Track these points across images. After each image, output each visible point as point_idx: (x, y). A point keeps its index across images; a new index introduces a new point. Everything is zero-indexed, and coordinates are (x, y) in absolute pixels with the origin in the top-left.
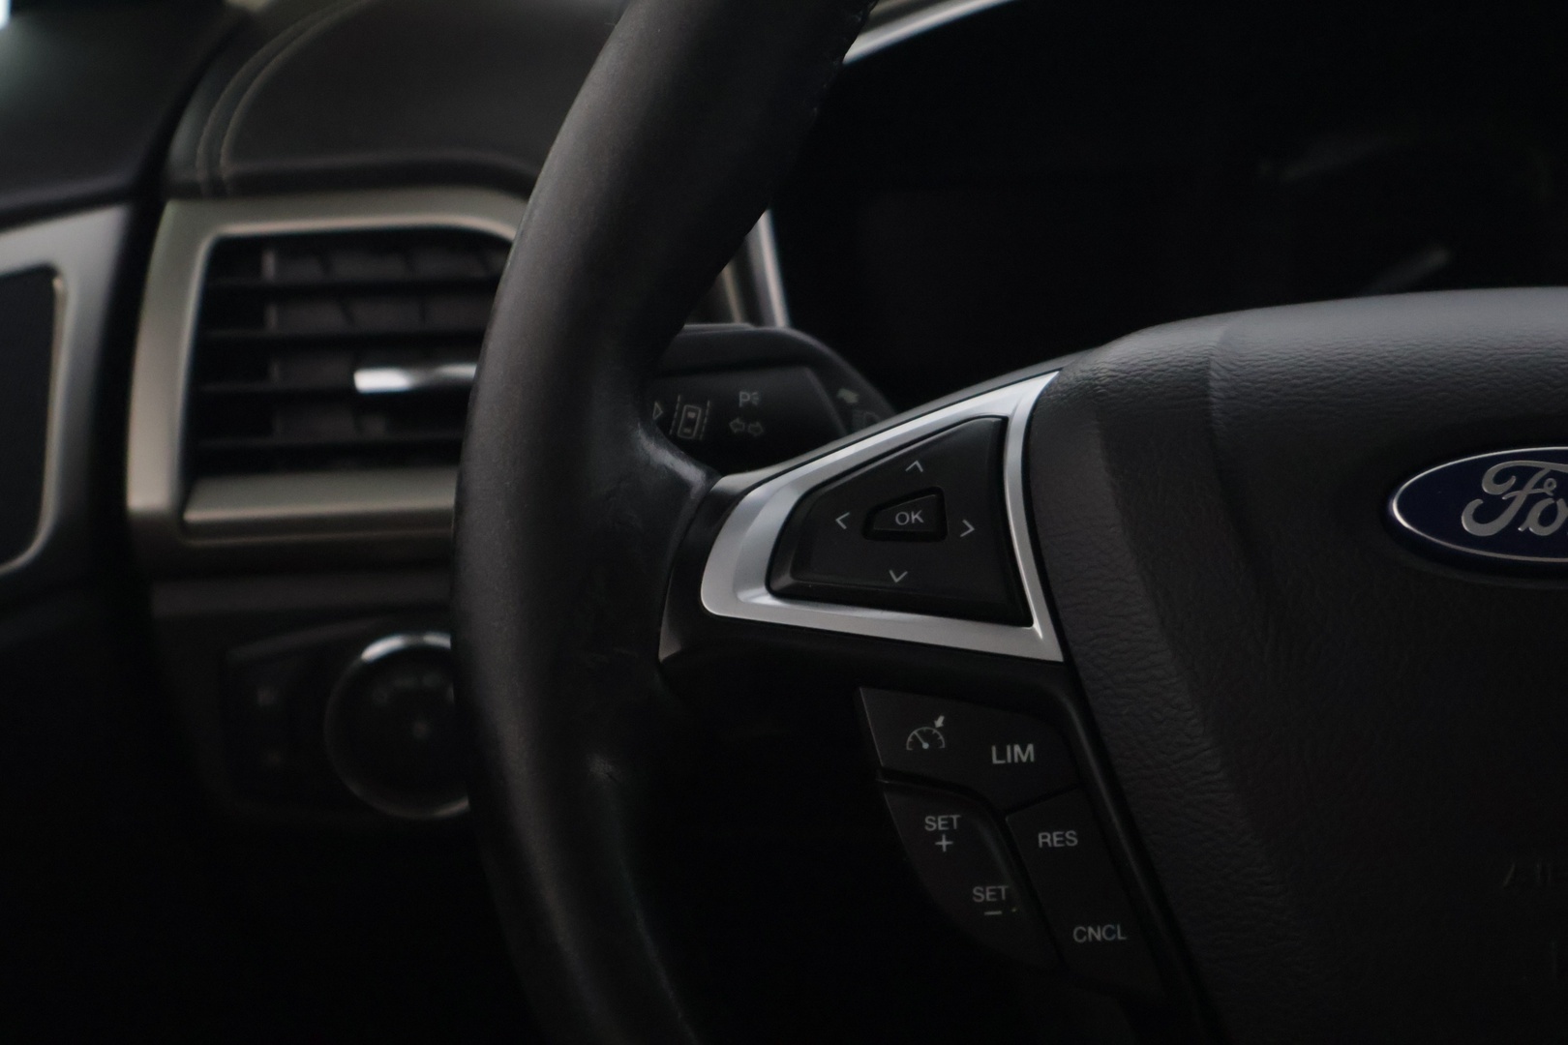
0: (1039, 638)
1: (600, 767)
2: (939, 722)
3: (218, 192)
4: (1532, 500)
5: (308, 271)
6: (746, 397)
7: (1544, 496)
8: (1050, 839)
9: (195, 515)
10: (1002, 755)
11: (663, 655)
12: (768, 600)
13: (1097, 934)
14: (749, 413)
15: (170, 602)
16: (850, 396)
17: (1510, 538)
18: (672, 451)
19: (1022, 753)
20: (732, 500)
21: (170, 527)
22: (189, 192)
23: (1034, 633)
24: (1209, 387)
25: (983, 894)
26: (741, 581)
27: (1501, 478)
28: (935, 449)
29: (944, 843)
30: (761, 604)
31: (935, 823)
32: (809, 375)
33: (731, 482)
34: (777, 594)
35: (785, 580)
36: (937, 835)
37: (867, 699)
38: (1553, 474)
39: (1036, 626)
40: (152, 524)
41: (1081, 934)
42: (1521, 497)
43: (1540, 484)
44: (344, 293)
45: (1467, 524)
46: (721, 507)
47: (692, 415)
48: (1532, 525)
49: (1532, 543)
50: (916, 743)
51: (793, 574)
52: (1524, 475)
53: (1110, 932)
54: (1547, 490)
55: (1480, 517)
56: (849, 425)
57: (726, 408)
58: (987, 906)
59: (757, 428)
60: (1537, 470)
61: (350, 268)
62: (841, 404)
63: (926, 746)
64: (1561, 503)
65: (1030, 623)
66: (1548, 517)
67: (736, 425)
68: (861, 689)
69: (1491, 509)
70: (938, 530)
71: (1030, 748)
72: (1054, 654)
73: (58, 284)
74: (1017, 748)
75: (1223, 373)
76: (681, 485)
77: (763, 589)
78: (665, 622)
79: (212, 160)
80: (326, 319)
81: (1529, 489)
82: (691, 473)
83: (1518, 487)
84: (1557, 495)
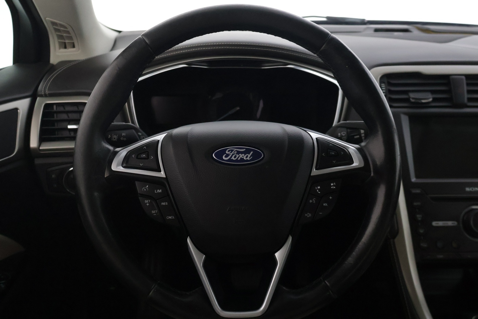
0: (162, 174)
1: (96, 194)
2: (147, 187)
3: (46, 96)
4: (233, 154)
5: (61, 109)
6: (123, 134)
7: (235, 154)
8: (163, 204)
9: (41, 148)
10: (156, 191)
11: (105, 176)
12: (122, 168)
13: (170, 217)
14: (124, 137)
15: (38, 161)
16: (140, 134)
17: (230, 160)
18: (108, 144)
19: (160, 191)
20: (117, 152)
21: (37, 150)
22: (41, 96)
23: (161, 173)
24: (188, 137)
25: (153, 212)
26: (118, 165)
27: (229, 151)
28: (148, 145)
29: (148, 204)
30: (121, 169)
31: (146, 201)
32: (134, 131)
33: (118, 149)
34: (123, 167)
35: (124, 165)
36: (147, 203)
37: (137, 183)
38: (236, 151)
39: (162, 172)
40: (34, 149)
41: (168, 218)
42: (231, 154)
43: (234, 152)
44: (67, 112)
45: (224, 158)
46: (115, 153)
47: (115, 137)
48: (233, 158)
49: (232, 161)
50: (144, 189)
51: (126, 164)
52: (232, 151)
53: (172, 217)
54: (235, 153)
55: (226, 157)
56: (140, 139)
57: (120, 136)
58: (154, 213)
59: (125, 139)
60: (234, 150)
61: (68, 108)
62: (139, 135)
63: (145, 190)
64: (237, 155)
65: (161, 172)
66: (235, 157)
67: (122, 138)
68: (136, 182)
69: (227, 156)
70: (147, 158)
71: (161, 190)
72: (165, 176)
73: (19, 111)
74: (159, 190)
75: (190, 135)
76: (109, 150)
77: (121, 166)
78: (106, 172)
79: (45, 91)
80: (64, 116)
81: (233, 153)
82: (111, 148)
83: (231, 152)
84: (237, 154)
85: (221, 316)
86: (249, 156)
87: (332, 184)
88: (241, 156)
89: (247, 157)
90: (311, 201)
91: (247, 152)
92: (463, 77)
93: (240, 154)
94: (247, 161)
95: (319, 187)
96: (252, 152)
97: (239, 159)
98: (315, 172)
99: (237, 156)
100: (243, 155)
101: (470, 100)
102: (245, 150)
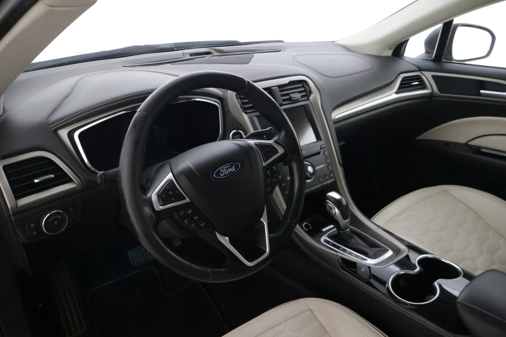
0: (187, 200)
2: (182, 212)
4: (225, 171)
8: (196, 218)
13: (202, 224)
17: (225, 175)
19: (190, 211)
25: (192, 226)
26: (158, 206)
27: (222, 170)
29: (187, 223)
30: (162, 208)
35: (162, 204)
36: (186, 222)
37: (174, 213)
38: (225, 168)
42: (224, 171)
46: (150, 199)
48: (226, 173)
49: (227, 175)
52: (223, 169)
53: (204, 224)
55: (222, 174)
63: (182, 214)
66: (227, 172)
70: (174, 193)
72: (190, 201)
77: (161, 206)
81: (224, 170)
84: (227, 170)
85: (250, 266)
86: (233, 168)
87: (274, 167)
88: (230, 170)
89: (233, 170)
90: (268, 181)
91: (231, 167)
92: (277, 87)
93: (229, 169)
94: (234, 171)
95: (269, 172)
96: (234, 166)
97: (229, 172)
98: (264, 164)
99: (228, 171)
100: (230, 169)
101: (284, 100)
102: (229, 166)
